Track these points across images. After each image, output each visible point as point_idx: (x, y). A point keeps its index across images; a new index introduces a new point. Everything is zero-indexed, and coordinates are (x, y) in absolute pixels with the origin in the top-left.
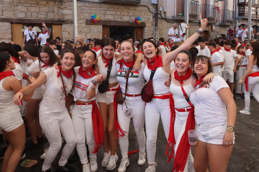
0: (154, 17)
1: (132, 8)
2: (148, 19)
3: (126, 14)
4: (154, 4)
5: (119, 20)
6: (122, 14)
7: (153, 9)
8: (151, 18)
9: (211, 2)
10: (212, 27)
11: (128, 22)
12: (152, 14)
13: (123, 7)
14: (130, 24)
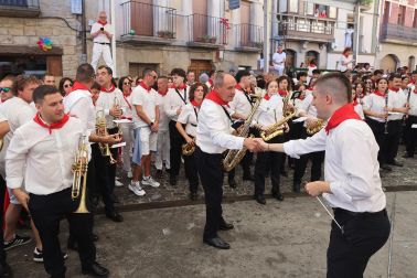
0: (79, 37)
1: (31, 22)
2: (68, 40)
3: (21, 32)
4: (78, 15)
5: (6, 43)
6: (12, 32)
7: (76, 24)
8: (74, 38)
9: (217, 12)
10: (218, 54)
11: (26, 47)
12: (74, 33)
13: (12, 20)
14: (29, 51)
